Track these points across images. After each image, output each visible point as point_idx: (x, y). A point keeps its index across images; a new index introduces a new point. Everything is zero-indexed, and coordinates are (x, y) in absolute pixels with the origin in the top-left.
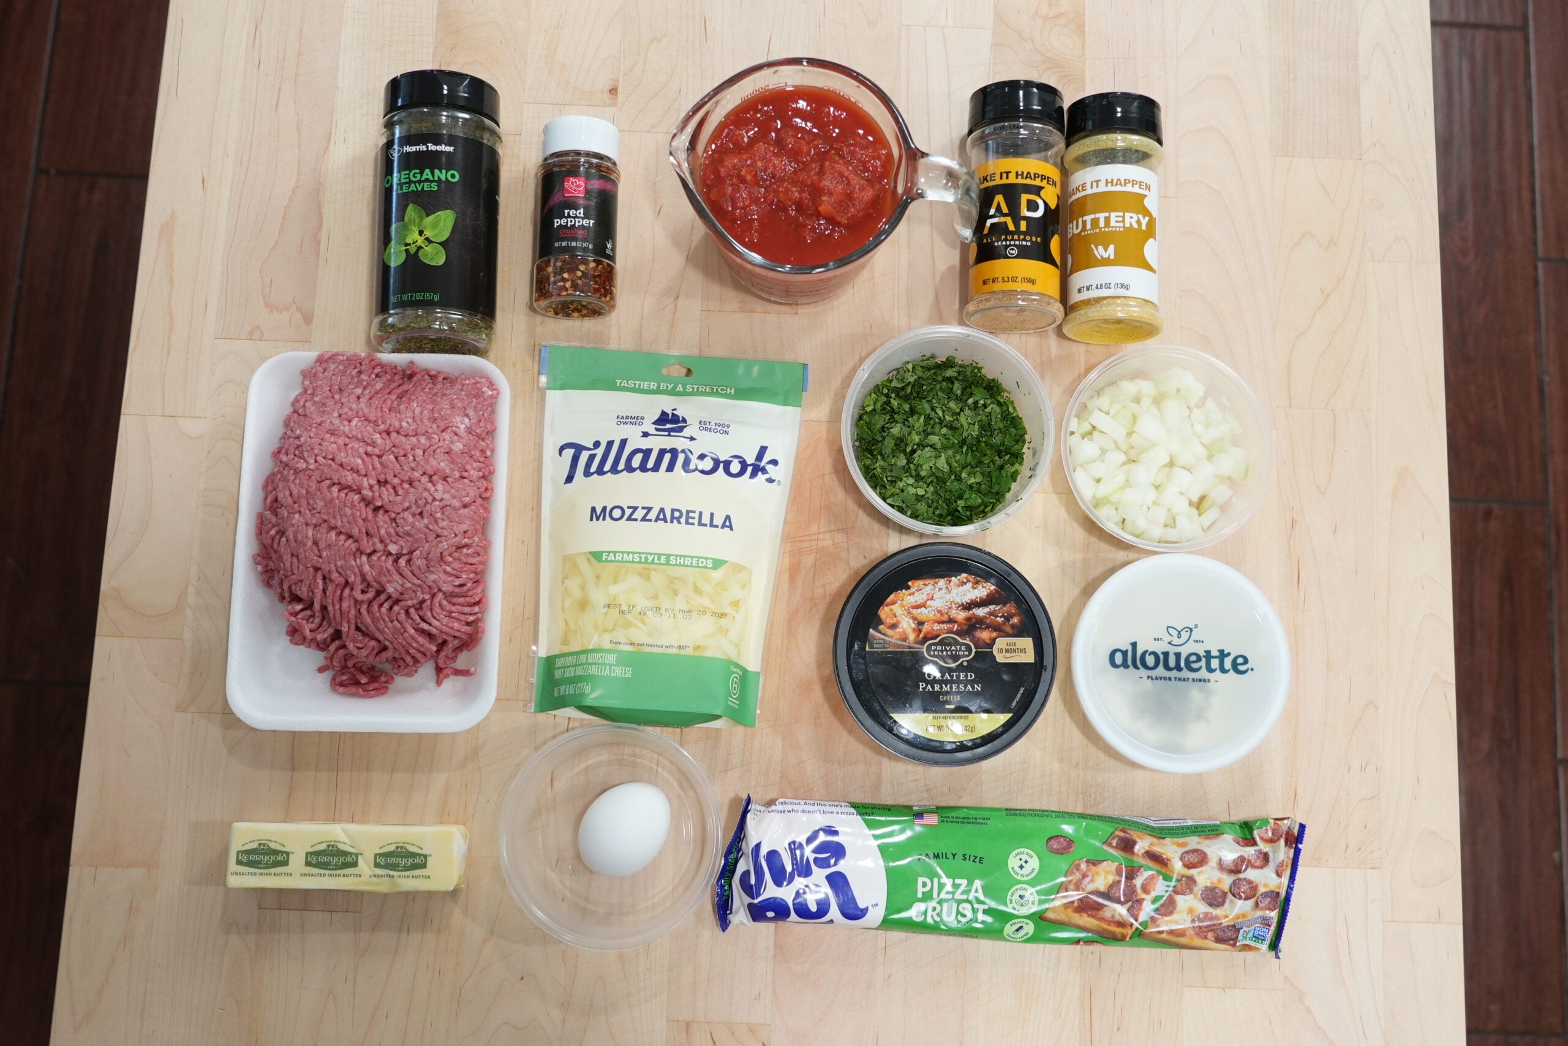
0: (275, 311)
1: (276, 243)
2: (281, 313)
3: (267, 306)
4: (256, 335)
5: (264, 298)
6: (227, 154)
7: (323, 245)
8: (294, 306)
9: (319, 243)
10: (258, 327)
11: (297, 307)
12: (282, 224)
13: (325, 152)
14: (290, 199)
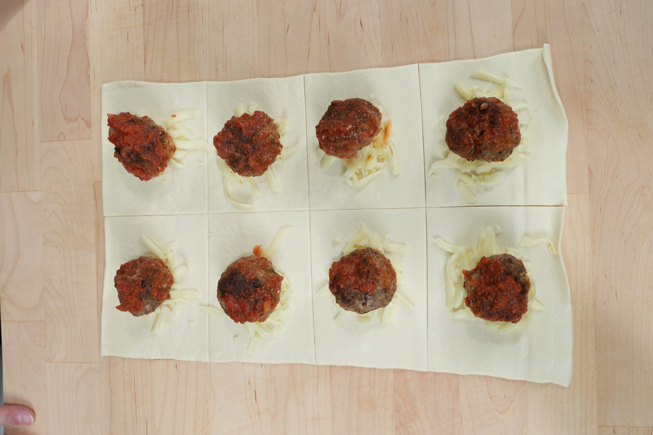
0: (70, 122)
1: (66, 80)
2: (73, 123)
3: (65, 119)
4: (62, 138)
5: (63, 115)
6: (33, 28)
7: (92, 78)
8: (80, 118)
9: (89, 76)
10: (62, 132)
11: (82, 118)
12: (68, 67)
13: (86, 19)
14: (70, 51)
